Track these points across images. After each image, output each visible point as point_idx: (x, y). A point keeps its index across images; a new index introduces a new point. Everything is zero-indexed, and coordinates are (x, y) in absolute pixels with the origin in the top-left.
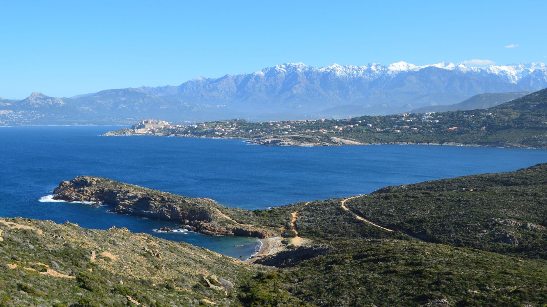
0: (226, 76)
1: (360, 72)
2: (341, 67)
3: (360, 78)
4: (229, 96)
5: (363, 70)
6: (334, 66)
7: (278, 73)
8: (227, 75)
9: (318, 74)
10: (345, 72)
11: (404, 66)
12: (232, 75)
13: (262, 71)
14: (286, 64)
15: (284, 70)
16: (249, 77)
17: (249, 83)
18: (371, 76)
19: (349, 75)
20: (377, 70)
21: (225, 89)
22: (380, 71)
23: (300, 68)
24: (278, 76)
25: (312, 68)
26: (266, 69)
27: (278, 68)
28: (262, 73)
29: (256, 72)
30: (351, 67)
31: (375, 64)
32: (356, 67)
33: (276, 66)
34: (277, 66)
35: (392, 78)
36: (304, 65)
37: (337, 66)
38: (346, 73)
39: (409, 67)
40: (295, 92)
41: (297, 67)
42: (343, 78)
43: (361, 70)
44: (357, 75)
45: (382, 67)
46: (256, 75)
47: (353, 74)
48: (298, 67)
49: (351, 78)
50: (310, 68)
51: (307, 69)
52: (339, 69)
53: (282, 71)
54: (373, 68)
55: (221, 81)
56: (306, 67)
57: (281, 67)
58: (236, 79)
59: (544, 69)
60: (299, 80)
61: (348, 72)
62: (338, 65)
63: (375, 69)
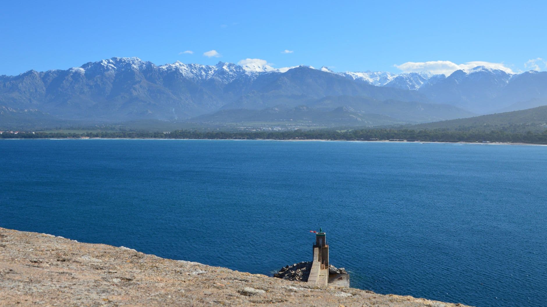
0: (30, 73)
1: (210, 72)
2: (186, 66)
3: (212, 80)
4: (36, 98)
5: (213, 70)
6: (177, 64)
7: (104, 70)
8: (32, 70)
9: (160, 71)
10: (192, 72)
11: (259, 67)
12: (39, 71)
13: (84, 66)
14: (116, 58)
15: (113, 66)
16: (62, 75)
17: (64, 82)
18: (224, 77)
19: (197, 76)
20: (231, 71)
21: (29, 90)
22: (234, 72)
23: (135, 64)
24: (106, 73)
25: (152, 65)
26: (88, 64)
27: (105, 63)
28: (82, 70)
29: (74, 68)
30: (198, 66)
31: (227, 63)
32: (204, 66)
33: (102, 61)
34: (104, 61)
35: (252, 80)
36: (140, 60)
37: (180, 65)
38: (193, 74)
39: (266, 68)
40: (135, 93)
41: (131, 62)
42: (190, 79)
43: (211, 71)
44: (207, 76)
45: (236, 68)
46: (74, 71)
47: (201, 76)
48: (133, 63)
49: (199, 79)
50: (149, 64)
51: (144, 65)
52: (183, 67)
53: (110, 68)
54: (225, 67)
55: (23, 79)
56: (144, 64)
57: (109, 62)
58: (45, 76)
59: (406, 77)
60: (138, 79)
61: (195, 72)
62: (182, 64)
63: (228, 70)
